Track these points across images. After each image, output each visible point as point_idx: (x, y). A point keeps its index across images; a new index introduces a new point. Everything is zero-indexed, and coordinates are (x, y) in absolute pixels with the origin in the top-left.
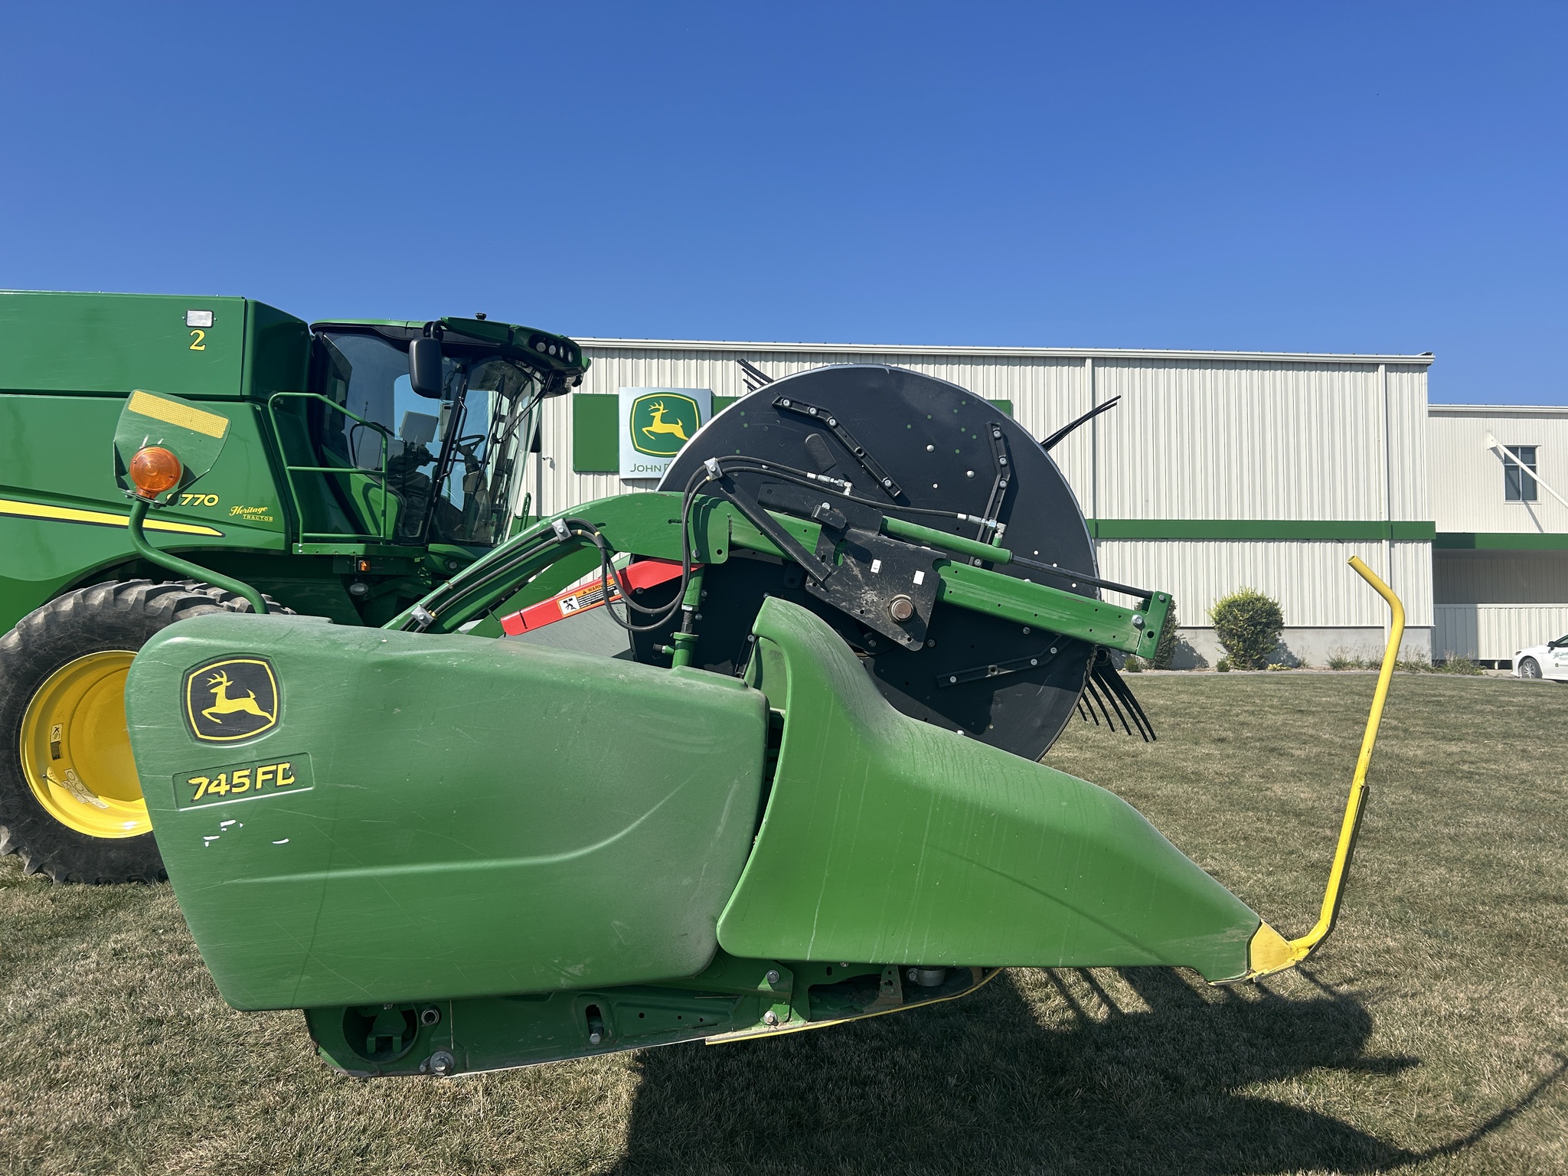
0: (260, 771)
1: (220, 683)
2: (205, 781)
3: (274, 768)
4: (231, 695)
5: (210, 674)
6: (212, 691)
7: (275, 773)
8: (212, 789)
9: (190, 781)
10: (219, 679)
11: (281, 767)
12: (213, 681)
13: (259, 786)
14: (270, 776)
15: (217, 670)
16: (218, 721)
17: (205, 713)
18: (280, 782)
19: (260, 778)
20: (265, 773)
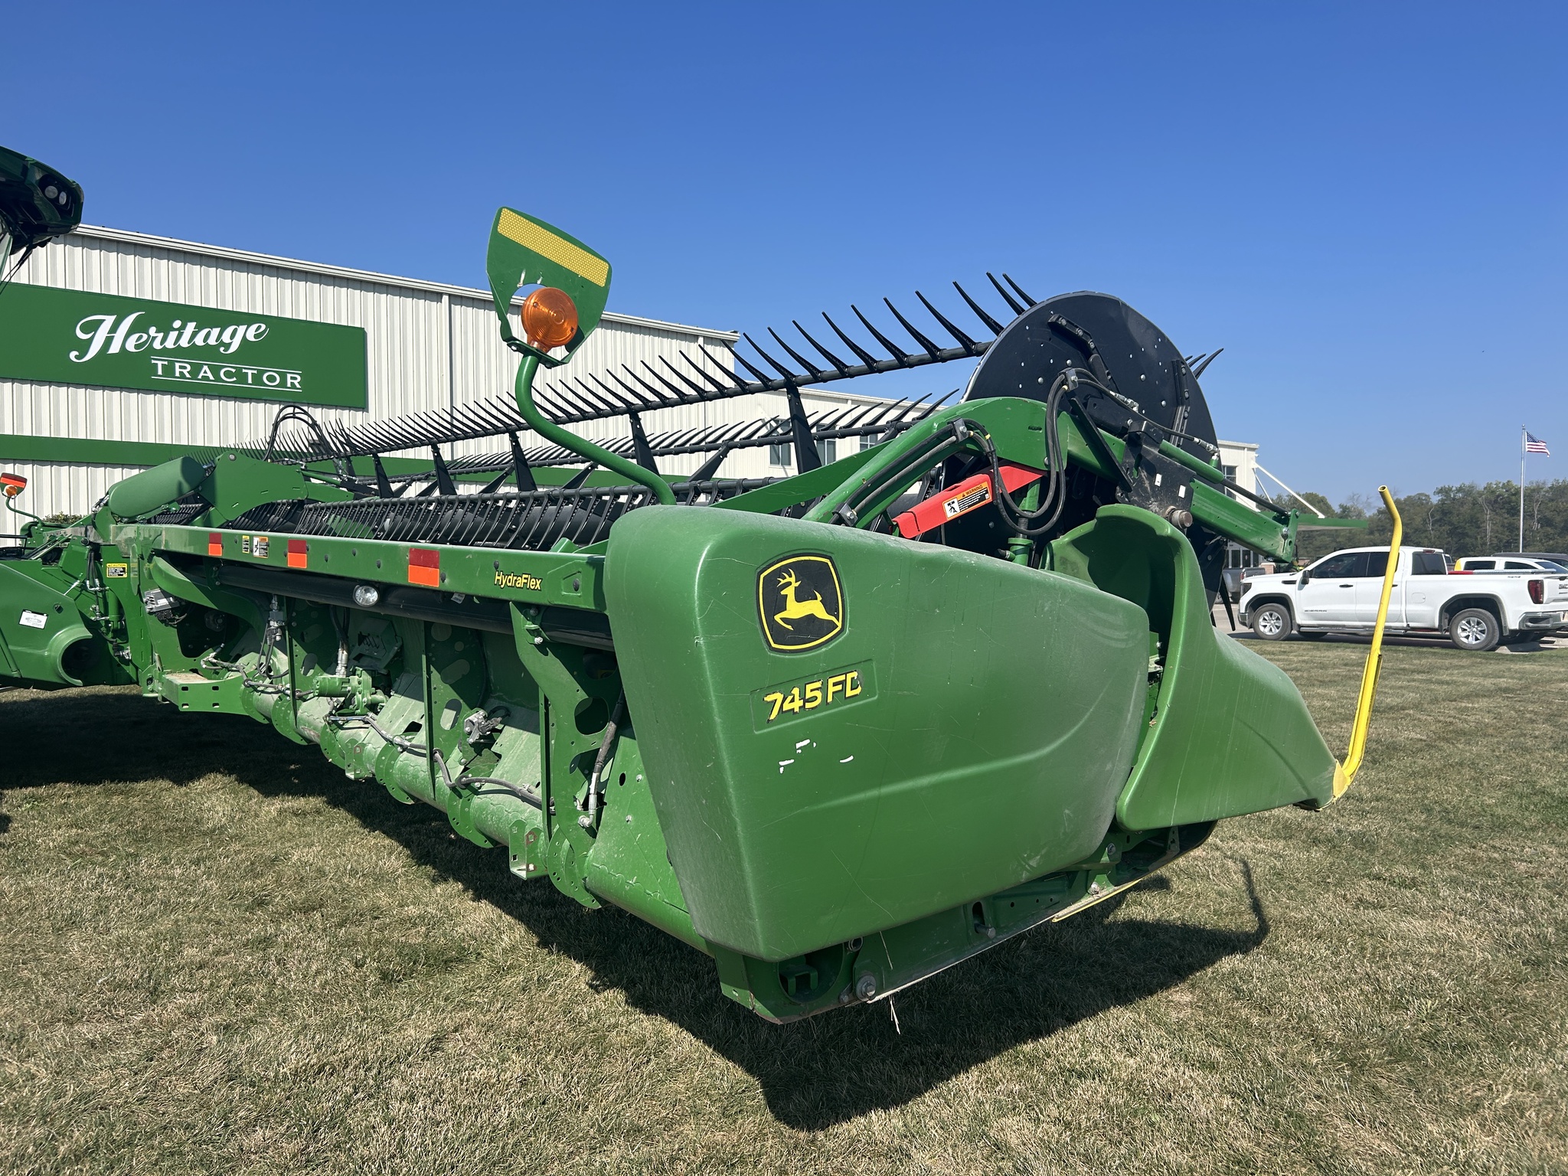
0: (831, 681)
1: (789, 584)
2: (779, 697)
3: (842, 678)
4: (800, 597)
5: (779, 573)
6: (783, 593)
7: (843, 683)
8: (787, 707)
9: (766, 699)
10: (788, 579)
11: (850, 676)
12: (783, 582)
13: (830, 699)
14: (839, 687)
15: (785, 569)
16: (789, 627)
17: (777, 618)
18: (849, 693)
19: (831, 689)
20: (835, 684)
